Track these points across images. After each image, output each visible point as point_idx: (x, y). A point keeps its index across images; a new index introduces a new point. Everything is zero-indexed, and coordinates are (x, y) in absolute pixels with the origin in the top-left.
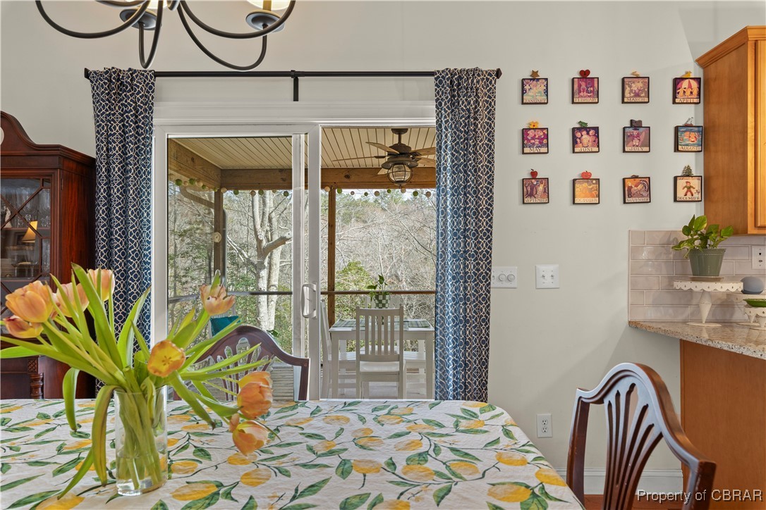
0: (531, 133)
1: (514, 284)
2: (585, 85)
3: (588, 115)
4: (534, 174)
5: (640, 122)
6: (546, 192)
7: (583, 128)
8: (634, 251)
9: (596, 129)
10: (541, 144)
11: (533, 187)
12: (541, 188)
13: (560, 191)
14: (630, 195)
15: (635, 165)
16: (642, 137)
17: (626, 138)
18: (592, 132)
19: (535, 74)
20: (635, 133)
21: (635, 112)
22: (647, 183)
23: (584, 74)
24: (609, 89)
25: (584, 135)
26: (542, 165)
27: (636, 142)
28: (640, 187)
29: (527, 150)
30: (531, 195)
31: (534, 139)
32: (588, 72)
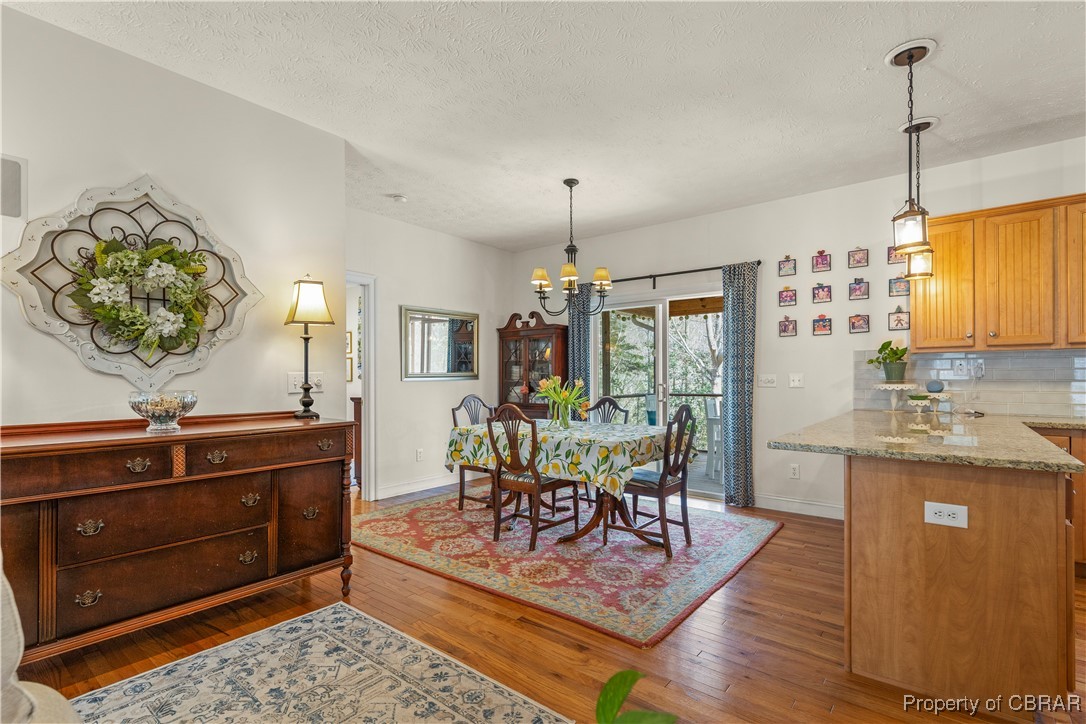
0: (784, 294)
1: (774, 385)
2: (822, 260)
3: (824, 278)
4: (787, 318)
5: (862, 279)
6: (795, 328)
7: (821, 287)
8: (857, 365)
9: (829, 288)
10: (791, 300)
11: (786, 326)
12: (791, 327)
13: (805, 327)
14: (854, 327)
15: (859, 307)
16: (863, 289)
17: (852, 291)
18: (826, 289)
19: (787, 257)
20: (857, 287)
21: (859, 273)
22: (867, 320)
23: (821, 253)
24: (839, 261)
25: (822, 291)
26: (792, 312)
27: (858, 293)
28: (861, 322)
29: (782, 304)
30: (785, 331)
31: (788, 297)
32: (824, 251)
